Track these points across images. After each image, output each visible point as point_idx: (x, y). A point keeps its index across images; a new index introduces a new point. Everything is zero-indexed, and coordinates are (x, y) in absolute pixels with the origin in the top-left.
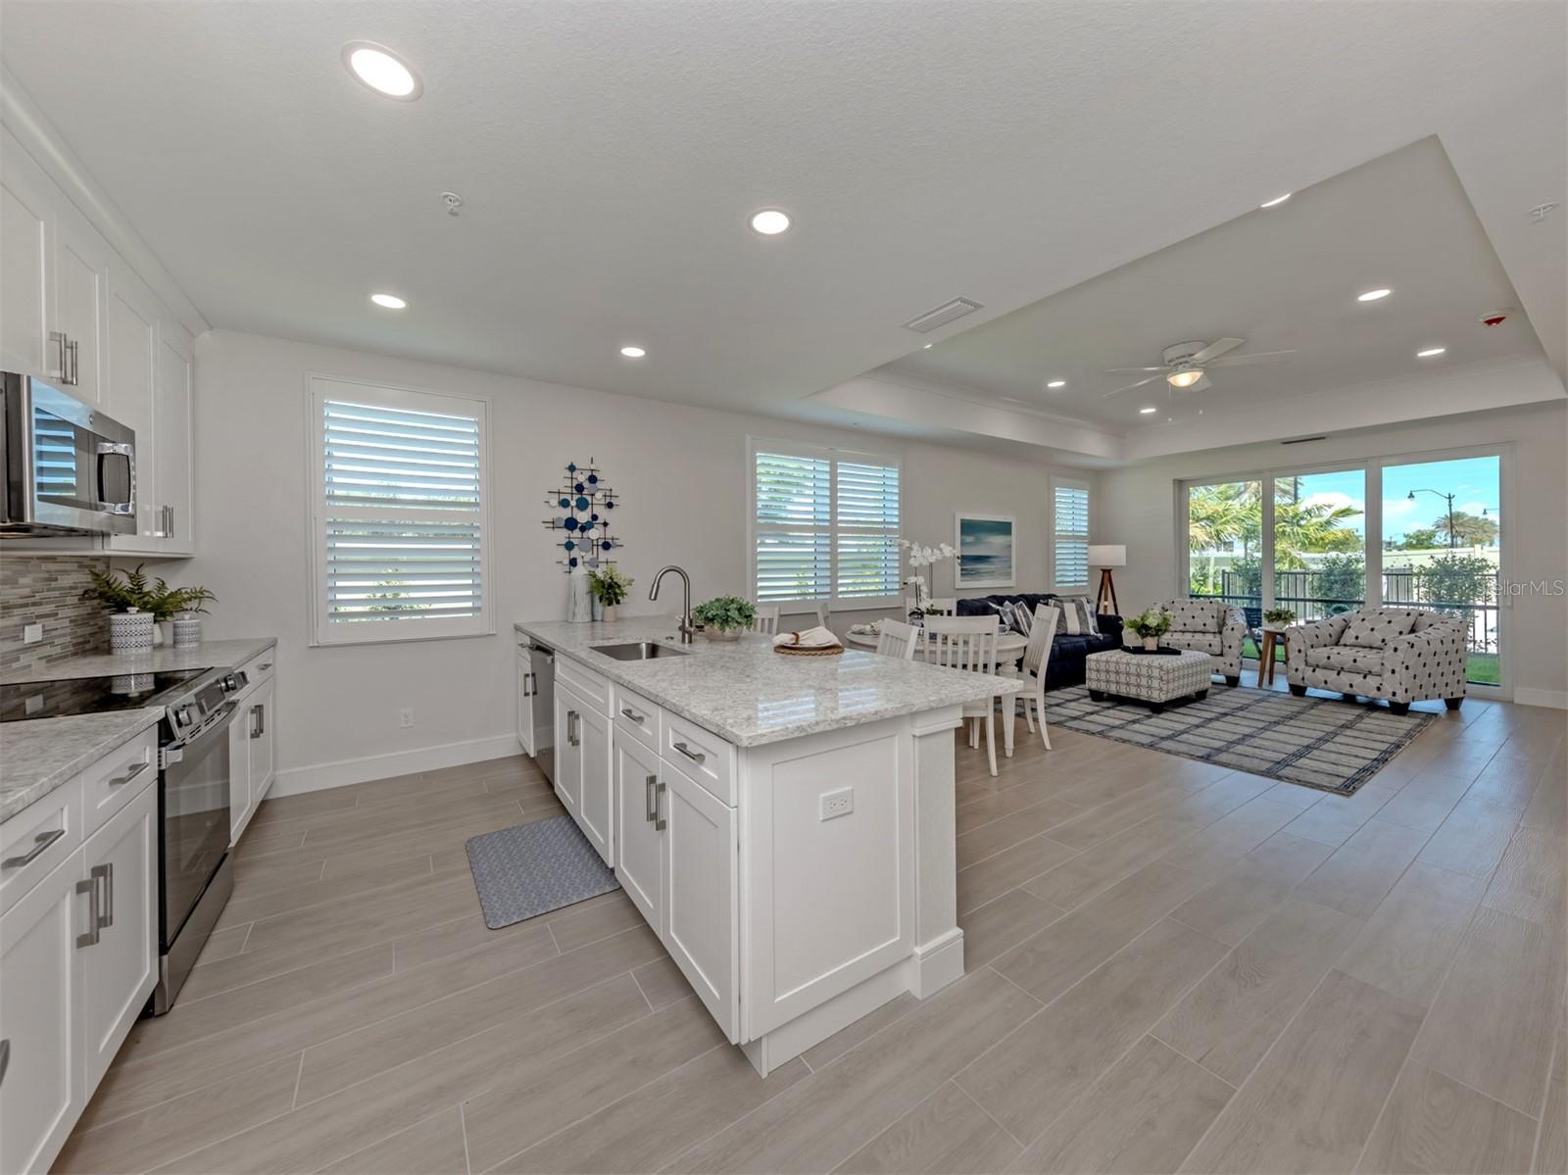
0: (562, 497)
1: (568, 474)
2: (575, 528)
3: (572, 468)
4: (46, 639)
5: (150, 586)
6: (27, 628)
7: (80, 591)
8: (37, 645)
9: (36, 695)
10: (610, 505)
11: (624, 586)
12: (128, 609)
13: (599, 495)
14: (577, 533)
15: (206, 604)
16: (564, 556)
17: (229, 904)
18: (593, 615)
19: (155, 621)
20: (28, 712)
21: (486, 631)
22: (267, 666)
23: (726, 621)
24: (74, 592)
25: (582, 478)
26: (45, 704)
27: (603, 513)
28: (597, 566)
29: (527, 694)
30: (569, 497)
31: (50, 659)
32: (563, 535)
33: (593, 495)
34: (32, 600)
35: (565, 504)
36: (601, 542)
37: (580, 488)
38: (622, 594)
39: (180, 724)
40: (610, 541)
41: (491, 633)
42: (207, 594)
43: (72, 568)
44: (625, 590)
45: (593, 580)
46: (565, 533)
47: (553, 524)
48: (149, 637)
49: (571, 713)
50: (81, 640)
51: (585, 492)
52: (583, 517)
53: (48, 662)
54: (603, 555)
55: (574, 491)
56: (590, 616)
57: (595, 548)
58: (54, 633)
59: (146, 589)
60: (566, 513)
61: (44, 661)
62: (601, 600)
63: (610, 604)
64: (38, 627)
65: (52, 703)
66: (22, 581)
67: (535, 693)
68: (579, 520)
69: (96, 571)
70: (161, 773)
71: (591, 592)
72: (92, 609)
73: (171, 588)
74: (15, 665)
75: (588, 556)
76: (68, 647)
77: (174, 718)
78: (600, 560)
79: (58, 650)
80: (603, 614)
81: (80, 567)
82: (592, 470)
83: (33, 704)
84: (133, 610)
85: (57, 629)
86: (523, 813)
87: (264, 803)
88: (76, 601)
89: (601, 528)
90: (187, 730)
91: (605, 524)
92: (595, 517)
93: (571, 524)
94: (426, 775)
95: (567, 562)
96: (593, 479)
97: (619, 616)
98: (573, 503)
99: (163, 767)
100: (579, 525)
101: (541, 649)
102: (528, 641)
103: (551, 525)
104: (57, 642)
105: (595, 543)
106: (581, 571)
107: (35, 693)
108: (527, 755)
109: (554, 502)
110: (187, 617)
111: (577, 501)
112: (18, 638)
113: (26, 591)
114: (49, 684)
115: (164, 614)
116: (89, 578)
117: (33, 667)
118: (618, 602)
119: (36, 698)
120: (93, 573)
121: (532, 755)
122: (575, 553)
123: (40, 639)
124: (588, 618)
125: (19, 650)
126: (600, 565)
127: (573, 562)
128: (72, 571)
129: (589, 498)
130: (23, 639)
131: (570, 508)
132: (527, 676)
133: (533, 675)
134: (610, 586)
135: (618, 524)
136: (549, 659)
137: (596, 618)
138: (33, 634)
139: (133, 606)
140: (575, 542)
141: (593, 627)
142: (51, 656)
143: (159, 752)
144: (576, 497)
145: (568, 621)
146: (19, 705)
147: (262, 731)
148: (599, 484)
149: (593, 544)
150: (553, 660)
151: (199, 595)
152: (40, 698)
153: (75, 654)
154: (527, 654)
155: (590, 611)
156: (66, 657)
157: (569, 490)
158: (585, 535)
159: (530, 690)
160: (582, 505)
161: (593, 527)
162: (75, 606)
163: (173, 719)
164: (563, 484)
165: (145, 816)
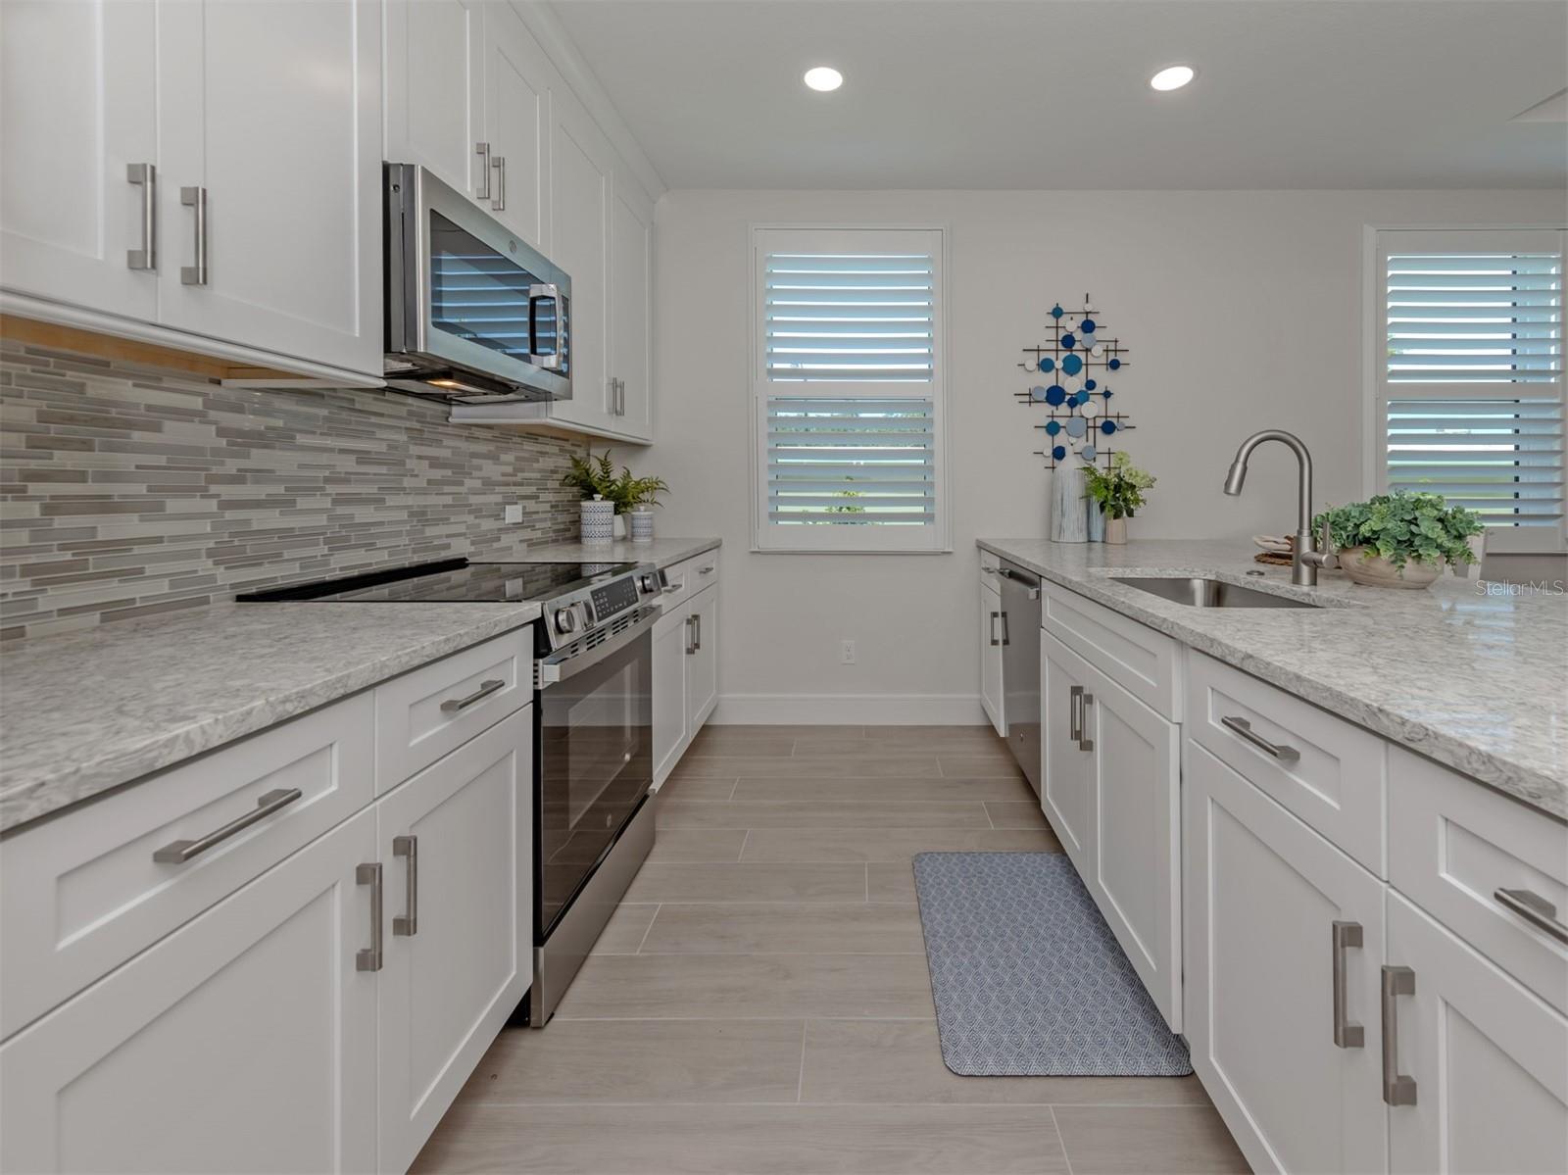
0: (1043, 356)
1: (1052, 322)
2: (1062, 401)
3: (1057, 313)
4: (529, 521)
5: (616, 475)
6: (507, 507)
7: (561, 476)
8: (517, 526)
9: (515, 578)
10: (1115, 365)
11: (1140, 489)
12: (595, 496)
13: (1098, 350)
14: (1064, 409)
15: (659, 497)
16: (1046, 444)
17: (648, 863)
18: (1089, 533)
19: (617, 512)
20: (507, 596)
21: (940, 547)
22: (708, 570)
23: (1408, 545)
24: (555, 476)
25: (1072, 325)
26: (524, 588)
27: (1103, 378)
28: (1095, 460)
29: (994, 642)
30: (1052, 356)
31: (531, 544)
32: (1043, 412)
33: (1087, 350)
34: (514, 479)
35: (1046, 366)
36: (1100, 422)
37: (1068, 341)
38: (1137, 501)
39: (560, 630)
40: (1115, 421)
41: (946, 550)
42: (661, 485)
43: (553, 451)
44: (1142, 494)
45: (1088, 479)
46: (1048, 409)
47: (1030, 398)
48: (609, 528)
49: (1076, 690)
50: (562, 526)
51: (1077, 346)
52: (1073, 385)
53: (529, 546)
54: (1104, 442)
55: (1061, 347)
56: (1085, 533)
57: (1091, 431)
58: (535, 516)
59: (612, 478)
60: (1047, 380)
61: (525, 545)
62: (1102, 508)
63: (1116, 517)
64: (519, 507)
65: (532, 587)
66: (504, 457)
67: (1006, 642)
68: (1067, 390)
69: (577, 457)
70: (537, 693)
71: (1087, 498)
72: (573, 496)
73: (635, 477)
74: (496, 545)
75: (1081, 444)
76: (548, 532)
77: (553, 620)
78: (1098, 450)
79: (538, 534)
80: (1105, 532)
81: (561, 450)
82: (1087, 313)
83: (513, 586)
84: (598, 497)
85: (537, 513)
86: (993, 828)
87: (705, 729)
88: (557, 486)
89: (1100, 400)
90: (566, 639)
91: (1107, 394)
92: (1091, 385)
93: (1055, 395)
94: (872, 731)
95: (1049, 452)
96: (1088, 327)
97: (1129, 537)
98: (1059, 364)
99: (541, 687)
100: (1067, 398)
101: (1017, 575)
102: (996, 564)
103: (1027, 398)
104: (538, 525)
105: (1091, 424)
106: (1071, 464)
107: (515, 576)
108: (991, 729)
109: (1032, 362)
110: (642, 508)
111: (1064, 361)
112: (498, 516)
113: (509, 469)
114: (529, 567)
115: (626, 505)
116: (570, 464)
117: (514, 548)
118: (1130, 514)
119: (516, 580)
120: (573, 459)
121: (1002, 734)
122: (1061, 439)
123: (521, 521)
124: (1082, 537)
125: (500, 530)
126: (1098, 457)
127: (1059, 453)
128: (553, 454)
129: (1082, 356)
130: (504, 519)
131: (1054, 371)
132: (995, 615)
133: (1004, 615)
134: (1118, 488)
135: (1127, 393)
136: (1032, 593)
137: (1094, 538)
138: (513, 514)
139: (598, 493)
140: (1062, 422)
141: (1090, 549)
142: (532, 540)
143: (535, 665)
144: (1063, 355)
145: (1051, 537)
146: (501, 586)
147: (697, 646)
148: (1097, 334)
149: (1089, 426)
150: (1039, 594)
151: (652, 486)
152: (520, 581)
153: (555, 541)
154: (995, 583)
155: (1084, 526)
156: (547, 542)
157: (1053, 346)
158: (1076, 411)
159: (999, 636)
160: (1072, 367)
161: (1087, 400)
162: (557, 491)
163: (551, 621)
164: (1043, 336)
165: (512, 752)
